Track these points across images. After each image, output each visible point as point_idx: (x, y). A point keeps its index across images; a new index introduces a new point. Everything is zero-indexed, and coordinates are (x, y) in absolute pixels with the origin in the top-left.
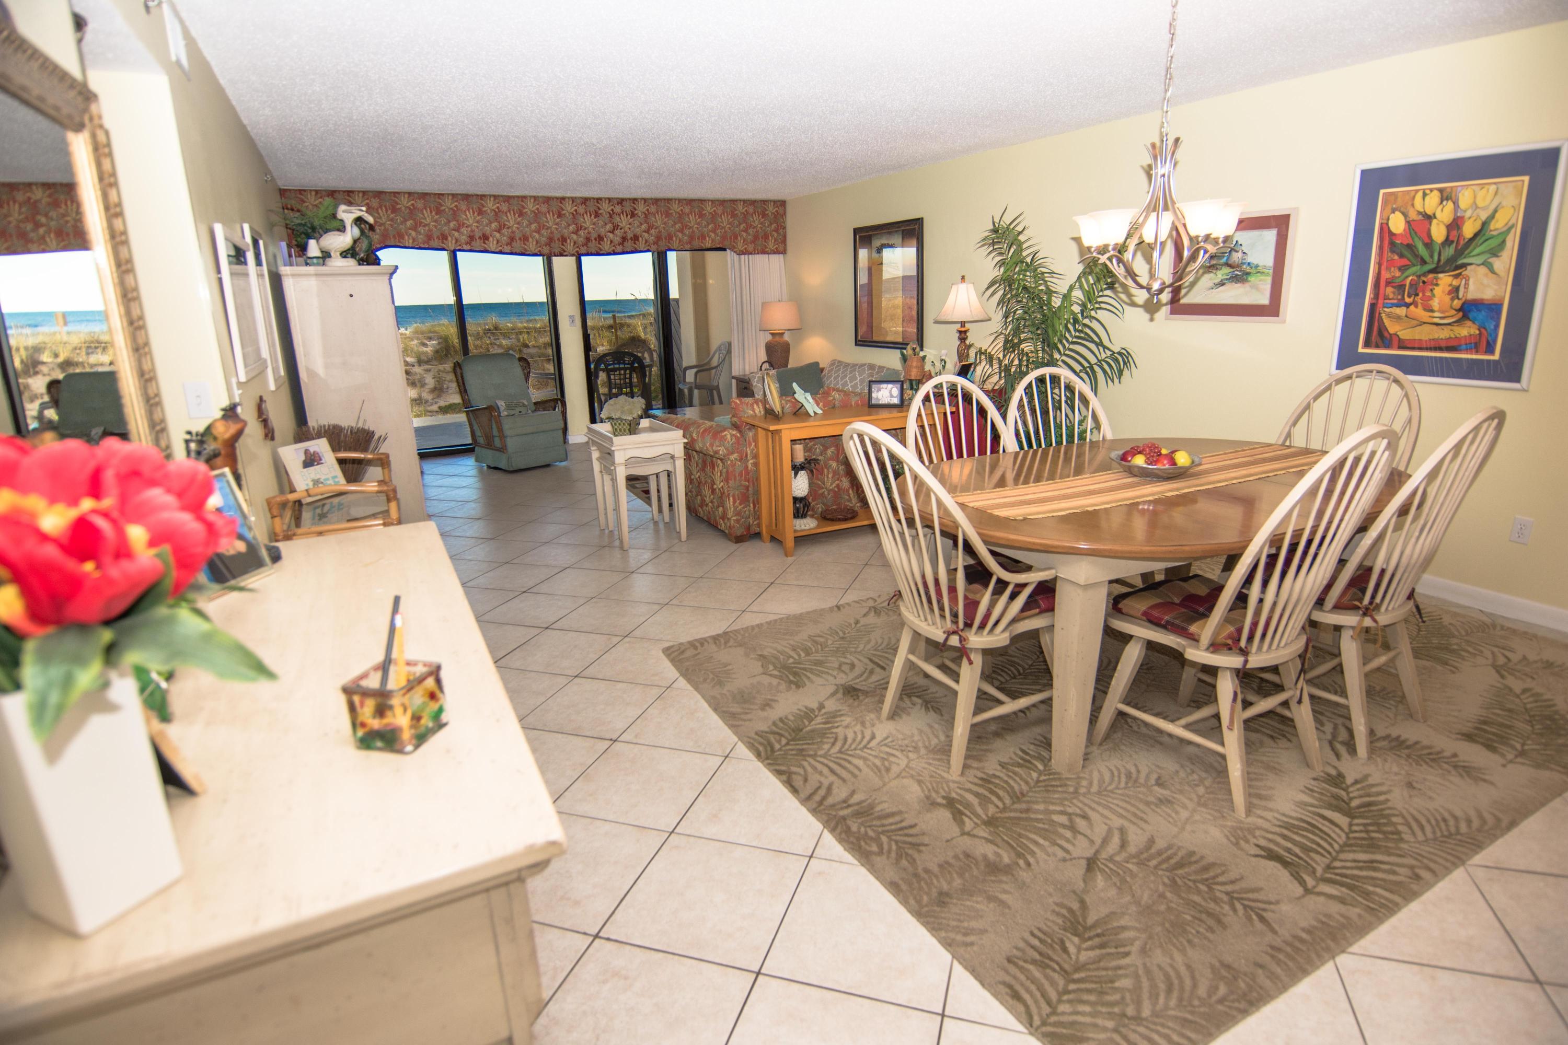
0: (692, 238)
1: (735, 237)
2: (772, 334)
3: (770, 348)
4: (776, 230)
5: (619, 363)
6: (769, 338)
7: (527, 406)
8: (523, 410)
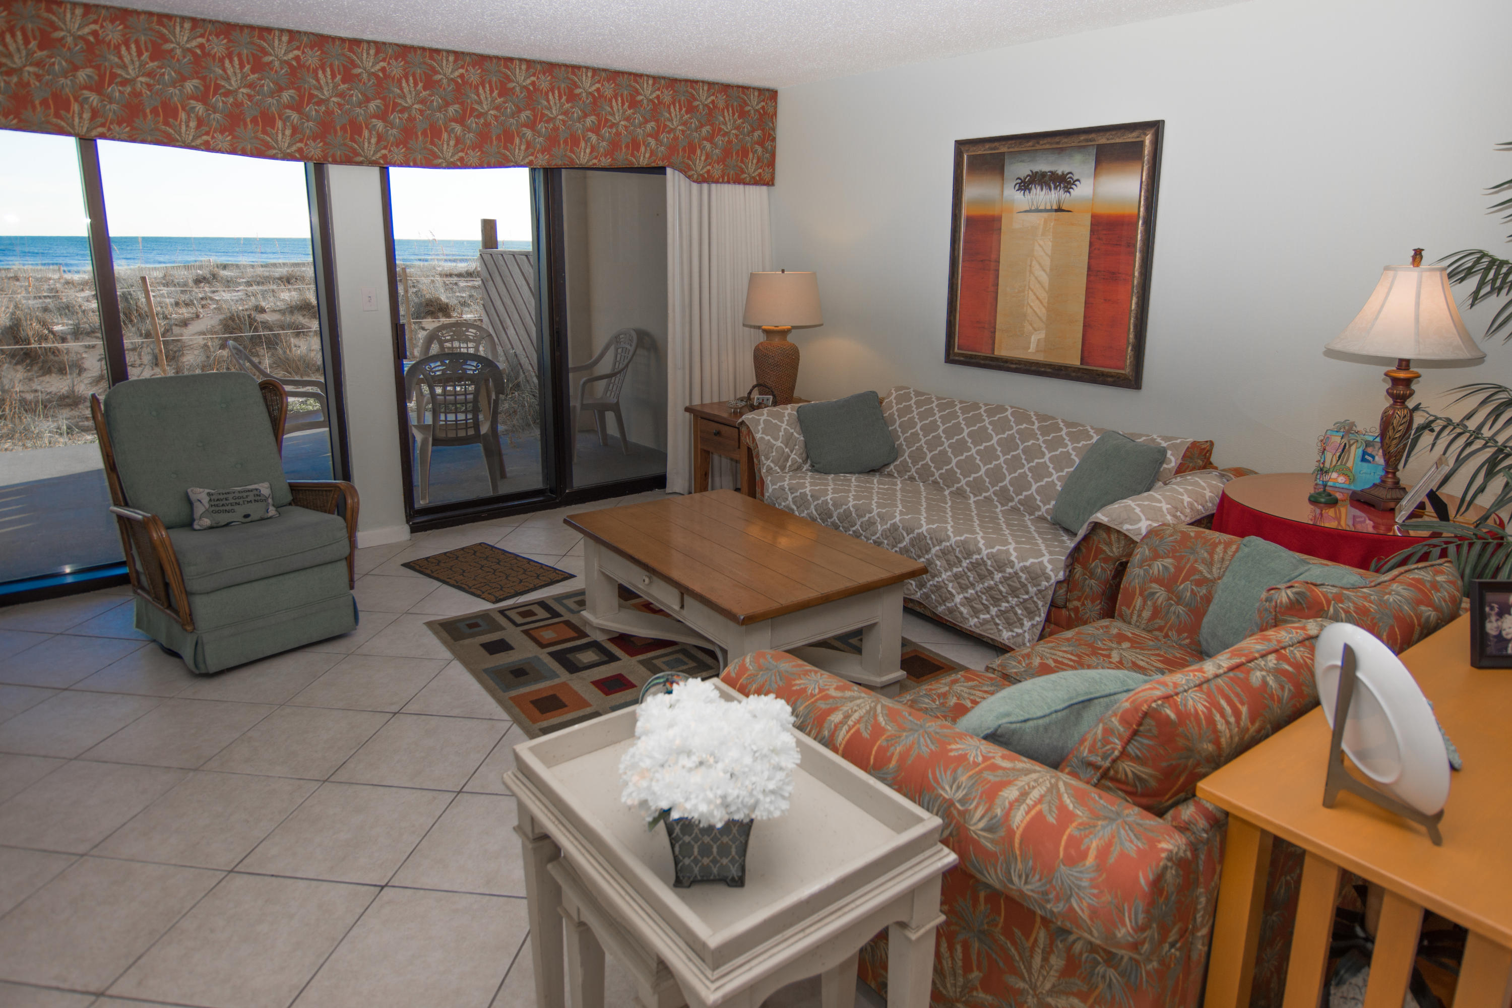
0: (615, 145)
1: (691, 149)
2: (767, 332)
3: (760, 358)
4: (761, 143)
6: (762, 338)
7: (266, 500)
8: (256, 511)
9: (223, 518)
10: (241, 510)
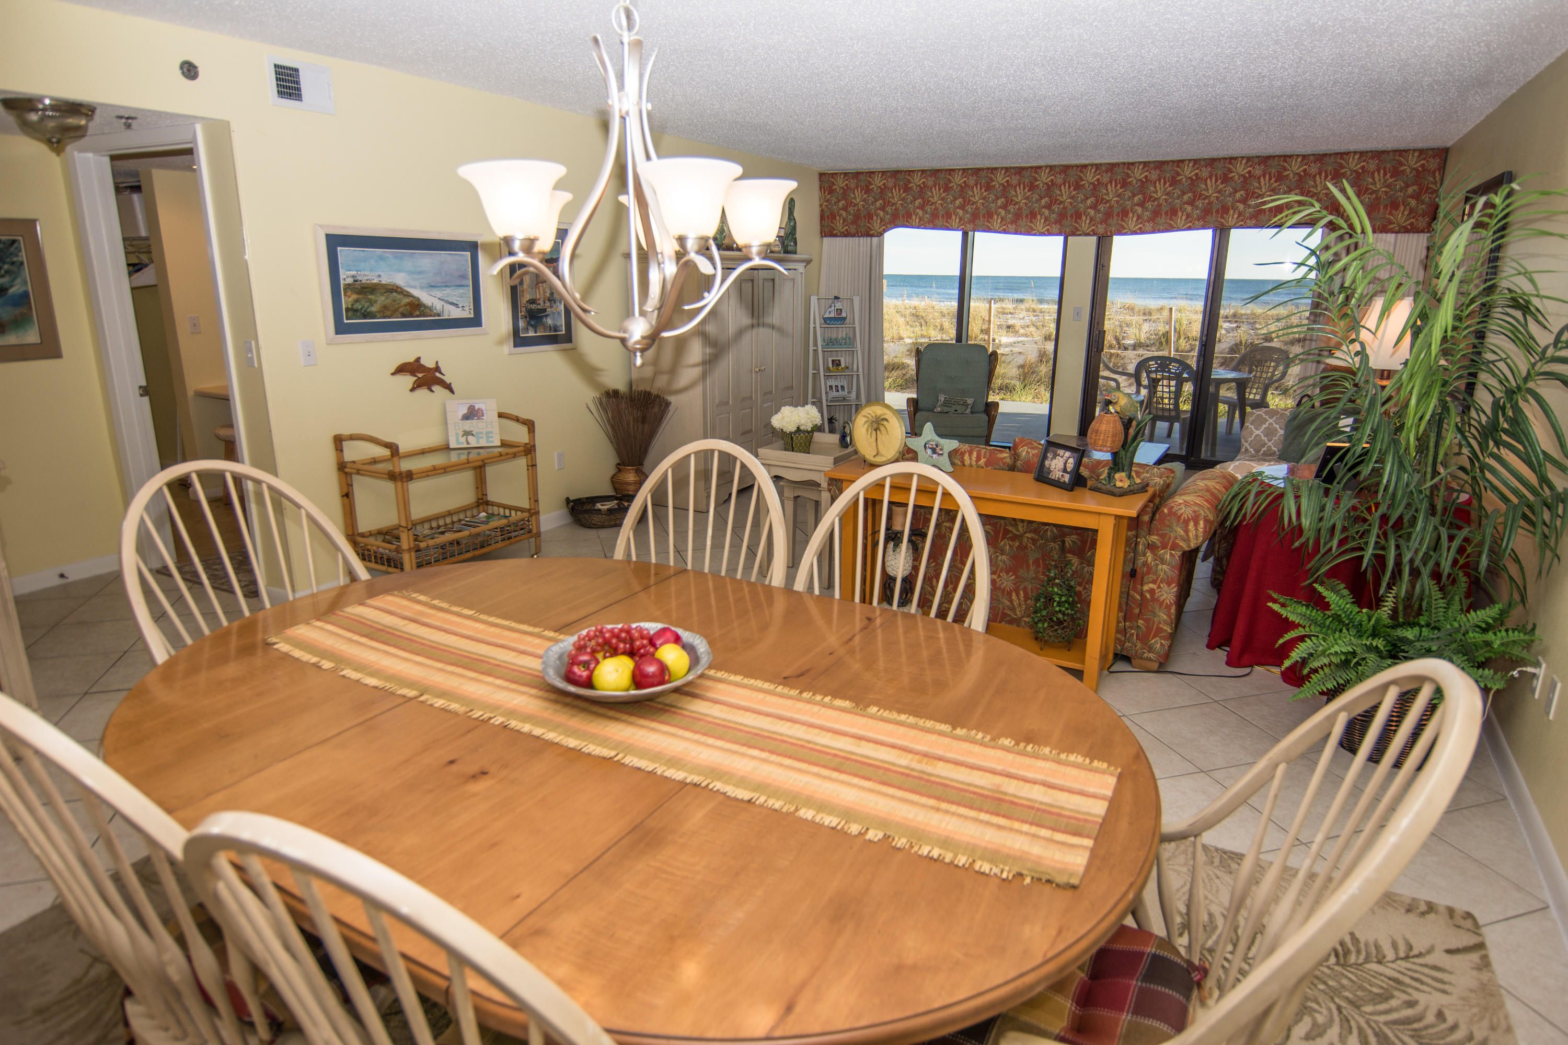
4: (1417, 196)
7: (968, 405)
8: (960, 409)
9: (946, 409)
10: (954, 407)
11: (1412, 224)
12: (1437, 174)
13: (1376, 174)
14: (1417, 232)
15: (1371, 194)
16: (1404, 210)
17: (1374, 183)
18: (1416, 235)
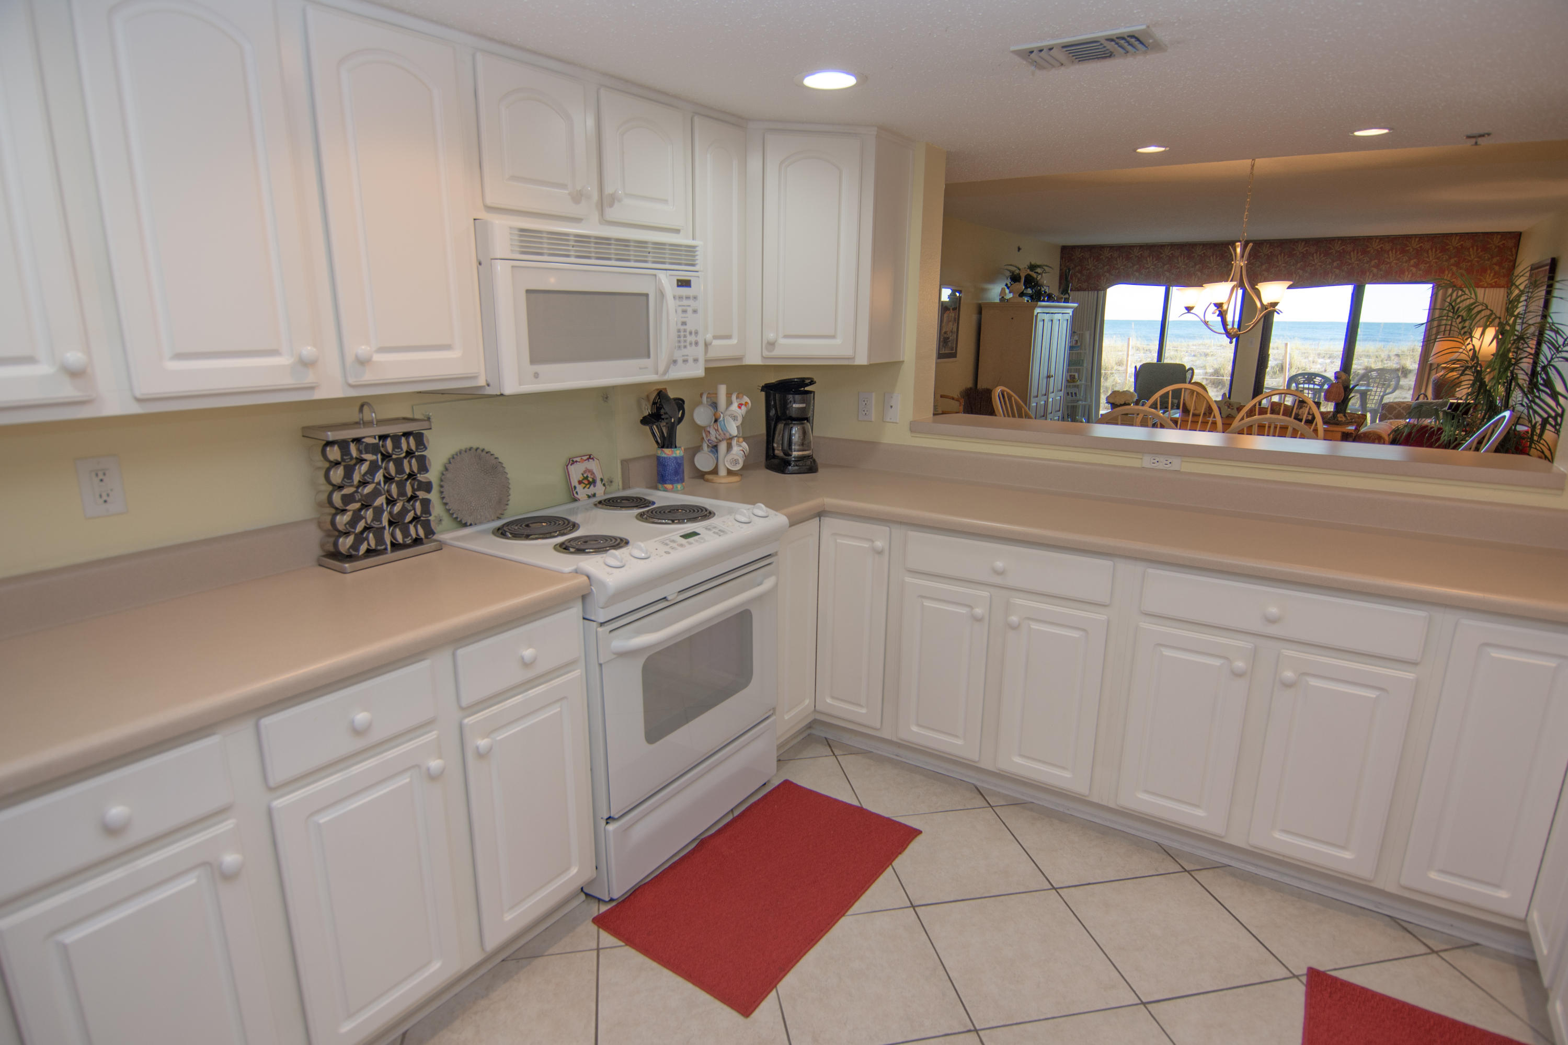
5: (1309, 383)
11: (1496, 282)
12: (1513, 250)
13: (1471, 249)
14: (1500, 287)
15: (1468, 262)
16: (1491, 273)
17: (1470, 256)
18: (1498, 289)
